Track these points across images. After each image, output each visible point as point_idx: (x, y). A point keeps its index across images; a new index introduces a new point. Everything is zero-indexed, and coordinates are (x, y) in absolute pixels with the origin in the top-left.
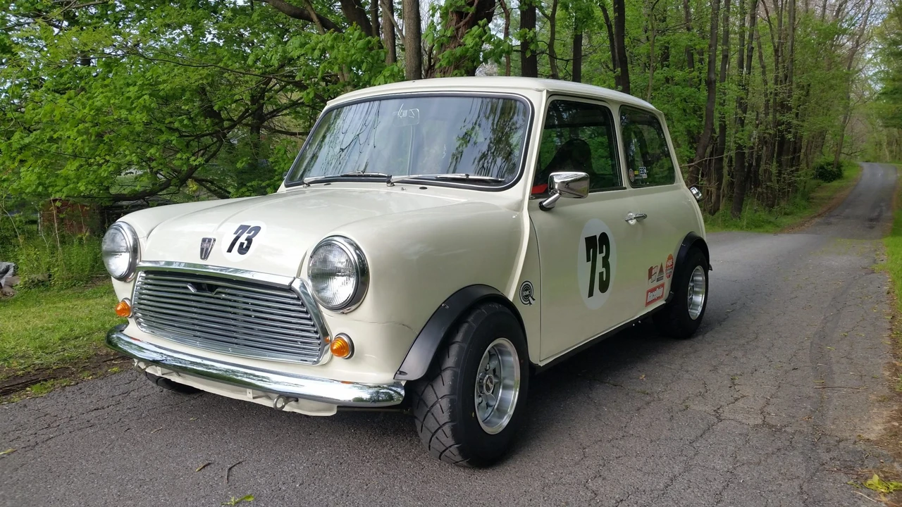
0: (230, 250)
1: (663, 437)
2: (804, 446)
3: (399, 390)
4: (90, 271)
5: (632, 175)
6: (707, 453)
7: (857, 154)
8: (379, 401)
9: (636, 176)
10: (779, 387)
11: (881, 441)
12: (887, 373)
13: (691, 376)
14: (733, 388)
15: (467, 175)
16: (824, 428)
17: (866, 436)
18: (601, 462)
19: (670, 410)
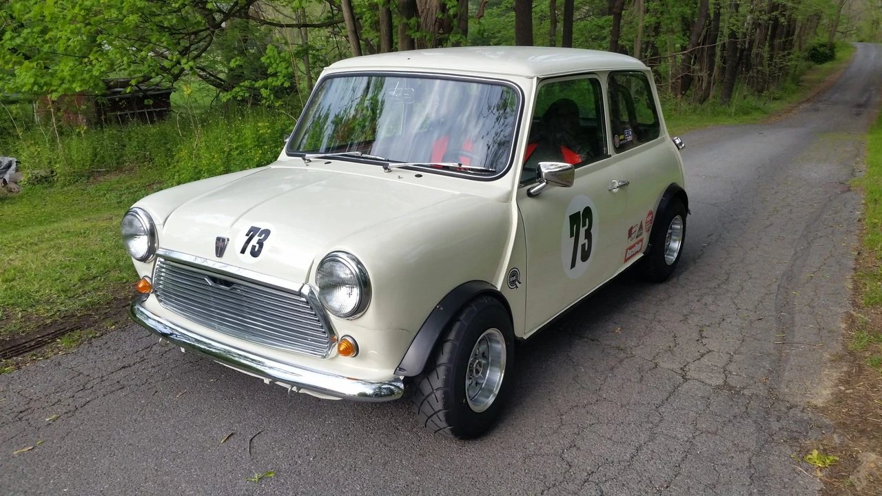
0: (243, 251)
1: (632, 401)
2: (758, 413)
3: (399, 384)
4: (90, 165)
5: (617, 140)
6: (670, 419)
7: (852, 32)
8: (381, 396)
9: (621, 140)
10: (743, 341)
11: (826, 408)
12: (844, 326)
13: (663, 328)
14: (700, 341)
15: (460, 165)
16: (778, 392)
17: (814, 402)
18: (576, 430)
19: (640, 370)
